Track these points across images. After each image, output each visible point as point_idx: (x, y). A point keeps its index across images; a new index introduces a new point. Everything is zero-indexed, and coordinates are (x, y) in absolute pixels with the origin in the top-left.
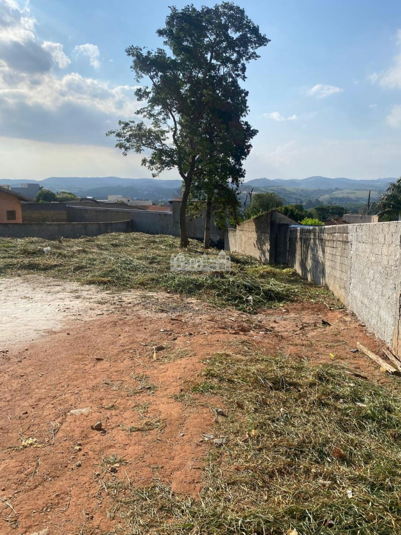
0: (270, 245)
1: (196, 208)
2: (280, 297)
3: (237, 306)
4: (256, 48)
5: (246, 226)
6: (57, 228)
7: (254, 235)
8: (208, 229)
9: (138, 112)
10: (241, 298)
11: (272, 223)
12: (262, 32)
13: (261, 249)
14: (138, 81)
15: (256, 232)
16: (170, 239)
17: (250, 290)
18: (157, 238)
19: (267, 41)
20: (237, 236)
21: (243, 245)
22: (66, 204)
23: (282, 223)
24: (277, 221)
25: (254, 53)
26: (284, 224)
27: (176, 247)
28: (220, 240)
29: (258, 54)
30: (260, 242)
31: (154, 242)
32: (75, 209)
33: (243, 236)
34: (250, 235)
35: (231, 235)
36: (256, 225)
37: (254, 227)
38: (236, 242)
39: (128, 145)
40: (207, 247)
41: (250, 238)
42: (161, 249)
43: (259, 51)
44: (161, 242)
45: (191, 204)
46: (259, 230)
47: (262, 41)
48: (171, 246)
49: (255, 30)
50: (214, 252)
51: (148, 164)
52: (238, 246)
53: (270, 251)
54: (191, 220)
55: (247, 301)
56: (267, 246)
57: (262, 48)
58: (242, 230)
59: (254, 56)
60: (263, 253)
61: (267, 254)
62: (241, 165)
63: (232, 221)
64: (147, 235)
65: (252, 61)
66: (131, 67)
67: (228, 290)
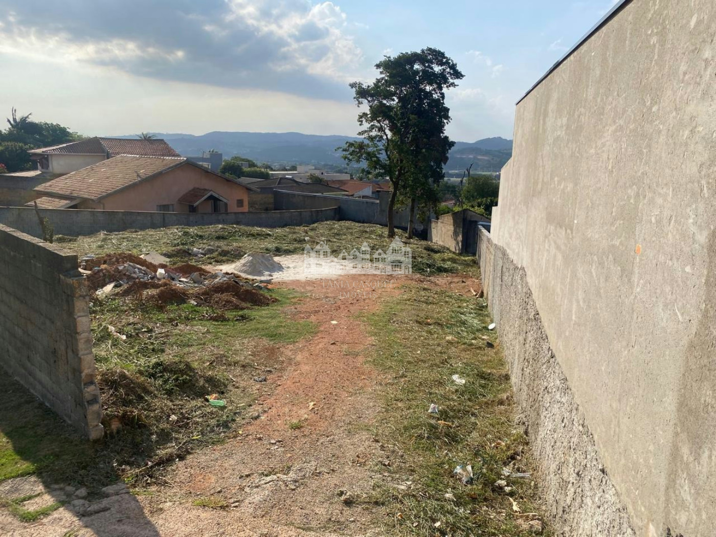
0: (463, 237)
1: (402, 203)
2: (446, 270)
3: (420, 273)
4: (455, 79)
5: (446, 219)
6: (279, 216)
7: (452, 228)
8: (411, 221)
9: (360, 134)
10: (423, 269)
11: (464, 220)
12: (459, 68)
13: (455, 240)
14: (358, 106)
15: (454, 226)
16: (379, 229)
17: (429, 266)
18: (367, 227)
19: (463, 76)
20: (439, 228)
21: (443, 236)
22: (273, 188)
23: (472, 220)
24: (469, 218)
25: (454, 83)
26: (473, 221)
27: (385, 237)
28: (424, 229)
29: (456, 84)
30: (456, 234)
31: (366, 232)
32: (283, 193)
33: (443, 228)
34: (449, 228)
35: (433, 225)
36: (453, 219)
37: (452, 221)
38: (437, 233)
39: (351, 157)
40: (410, 237)
41: (448, 231)
42: (373, 239)
43: (456, 81)
44: (372, 232)
45: (398, 201)
46: (455, 224)
47: (458, 75)
48: (381, 236)
49: (453, 67)
50: (415, 242)
51: (365, 173)
52: (439, 236)
53: (462, 242)
54: (397, 213)
55: (426, 271)
56: (460, 238)
57: (459, 80)
58: (442, 223)
59: (453, 85)
60: (458, 243)
61: (460, 244)
62: (441, 168)
63: (433, 215)
64: (357, 224)
65: (451, 88)
66: (354, 98)
67: (417, 265)
